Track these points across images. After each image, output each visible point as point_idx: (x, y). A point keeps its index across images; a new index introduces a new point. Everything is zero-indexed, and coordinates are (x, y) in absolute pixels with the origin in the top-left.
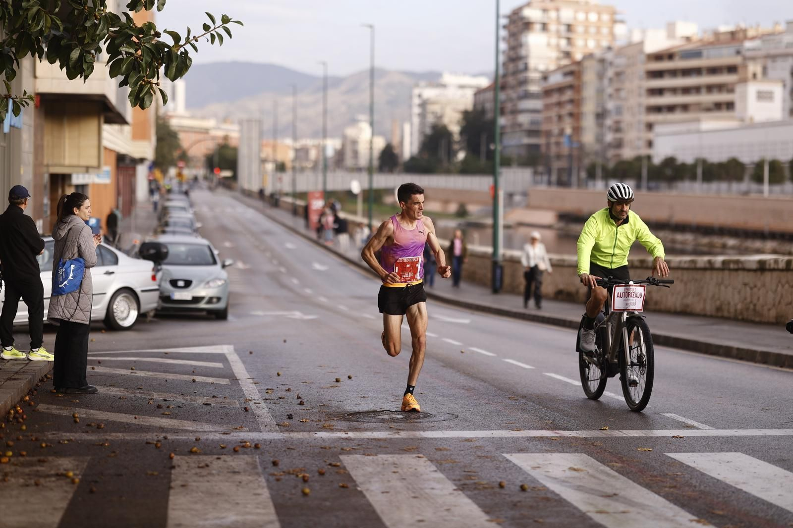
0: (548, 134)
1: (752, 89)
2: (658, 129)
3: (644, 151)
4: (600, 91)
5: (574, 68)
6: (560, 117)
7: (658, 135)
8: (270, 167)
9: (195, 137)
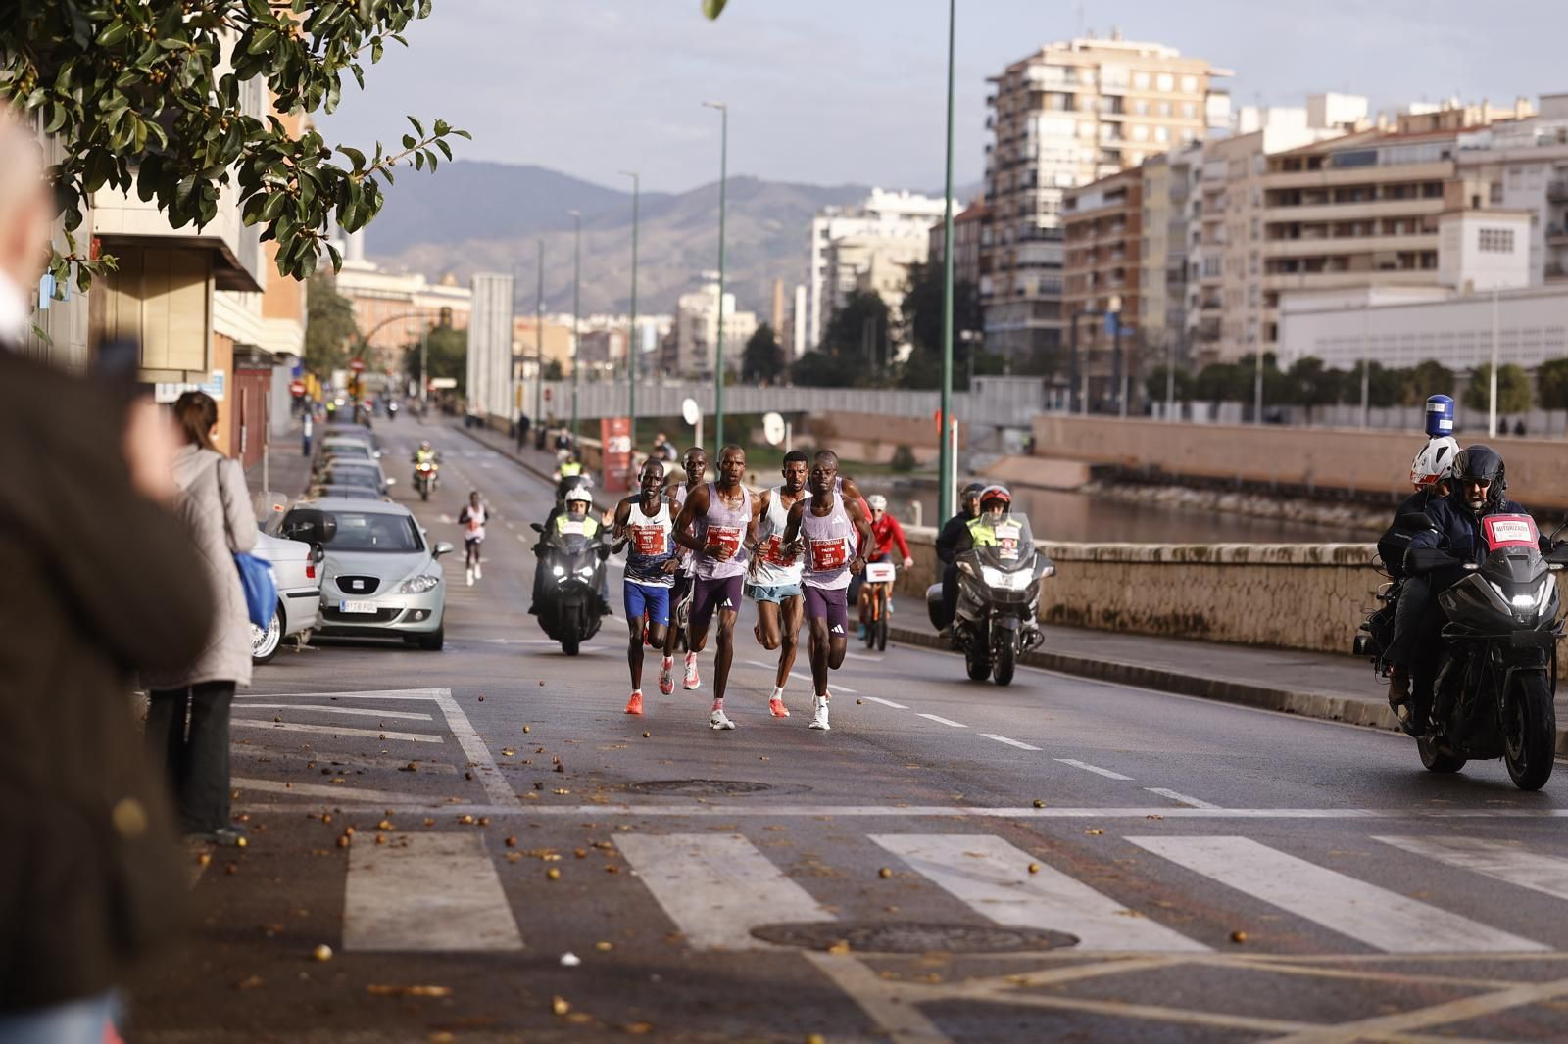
0: (1076, 310)
1: (1471, 226)
2: (1288, 303)
3: (1261, 348)
4: (1177, 228)
5: (1128, 182)
7: (1285, 314)
8: (531, 369)
9: (384, 310)
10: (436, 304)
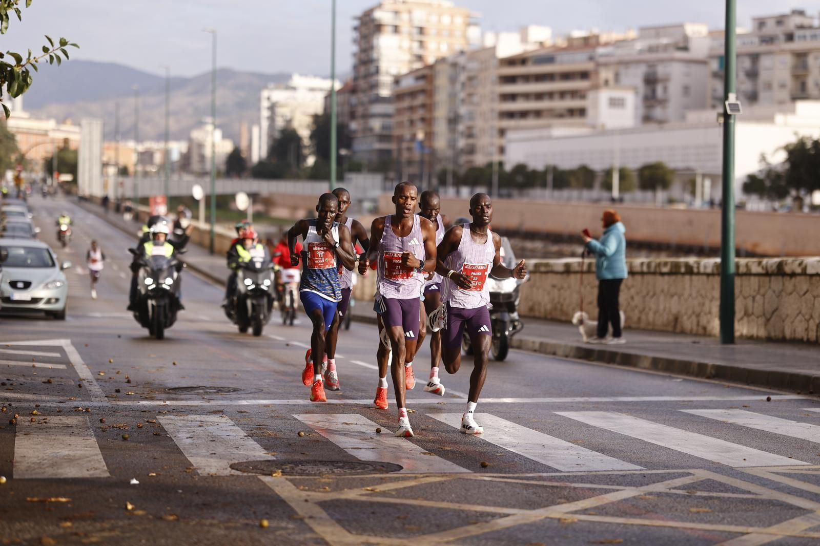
0: (400, 139)
1: (604, 95)
2: (510, 135)
3: (496, 158)
4: (452, 96)
5: (426, 72)
6: (412, 122)
7: (510, 141)
8: (112, 170)
9: (33, 139)
10: (60, 136)
